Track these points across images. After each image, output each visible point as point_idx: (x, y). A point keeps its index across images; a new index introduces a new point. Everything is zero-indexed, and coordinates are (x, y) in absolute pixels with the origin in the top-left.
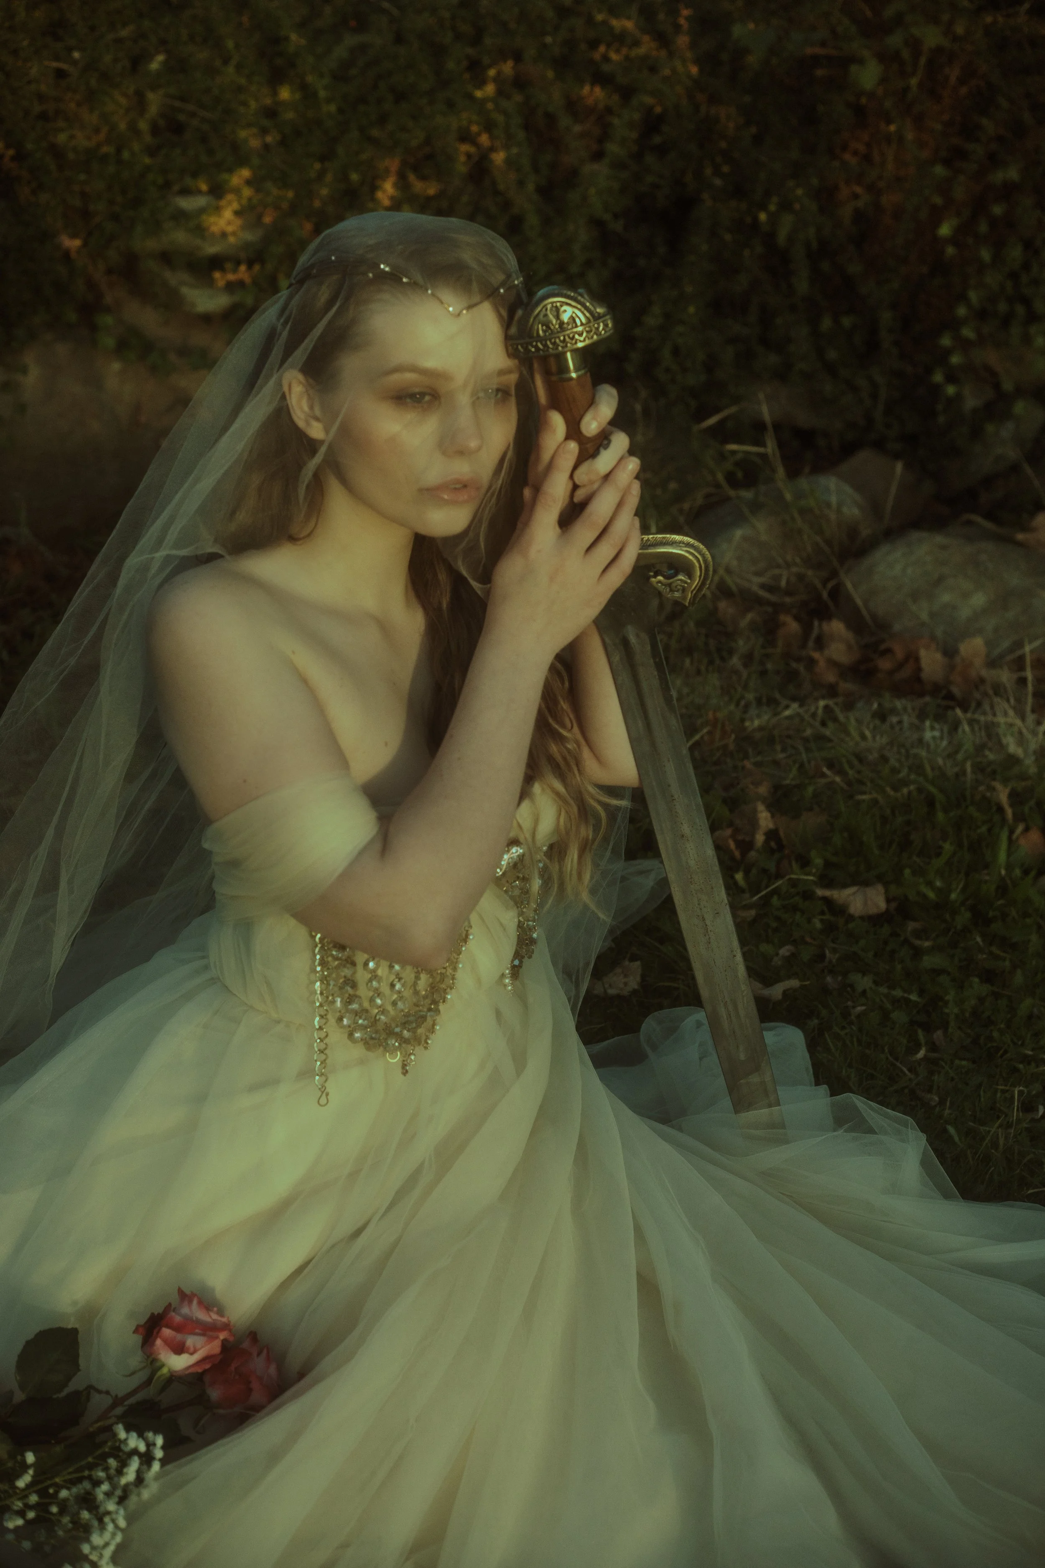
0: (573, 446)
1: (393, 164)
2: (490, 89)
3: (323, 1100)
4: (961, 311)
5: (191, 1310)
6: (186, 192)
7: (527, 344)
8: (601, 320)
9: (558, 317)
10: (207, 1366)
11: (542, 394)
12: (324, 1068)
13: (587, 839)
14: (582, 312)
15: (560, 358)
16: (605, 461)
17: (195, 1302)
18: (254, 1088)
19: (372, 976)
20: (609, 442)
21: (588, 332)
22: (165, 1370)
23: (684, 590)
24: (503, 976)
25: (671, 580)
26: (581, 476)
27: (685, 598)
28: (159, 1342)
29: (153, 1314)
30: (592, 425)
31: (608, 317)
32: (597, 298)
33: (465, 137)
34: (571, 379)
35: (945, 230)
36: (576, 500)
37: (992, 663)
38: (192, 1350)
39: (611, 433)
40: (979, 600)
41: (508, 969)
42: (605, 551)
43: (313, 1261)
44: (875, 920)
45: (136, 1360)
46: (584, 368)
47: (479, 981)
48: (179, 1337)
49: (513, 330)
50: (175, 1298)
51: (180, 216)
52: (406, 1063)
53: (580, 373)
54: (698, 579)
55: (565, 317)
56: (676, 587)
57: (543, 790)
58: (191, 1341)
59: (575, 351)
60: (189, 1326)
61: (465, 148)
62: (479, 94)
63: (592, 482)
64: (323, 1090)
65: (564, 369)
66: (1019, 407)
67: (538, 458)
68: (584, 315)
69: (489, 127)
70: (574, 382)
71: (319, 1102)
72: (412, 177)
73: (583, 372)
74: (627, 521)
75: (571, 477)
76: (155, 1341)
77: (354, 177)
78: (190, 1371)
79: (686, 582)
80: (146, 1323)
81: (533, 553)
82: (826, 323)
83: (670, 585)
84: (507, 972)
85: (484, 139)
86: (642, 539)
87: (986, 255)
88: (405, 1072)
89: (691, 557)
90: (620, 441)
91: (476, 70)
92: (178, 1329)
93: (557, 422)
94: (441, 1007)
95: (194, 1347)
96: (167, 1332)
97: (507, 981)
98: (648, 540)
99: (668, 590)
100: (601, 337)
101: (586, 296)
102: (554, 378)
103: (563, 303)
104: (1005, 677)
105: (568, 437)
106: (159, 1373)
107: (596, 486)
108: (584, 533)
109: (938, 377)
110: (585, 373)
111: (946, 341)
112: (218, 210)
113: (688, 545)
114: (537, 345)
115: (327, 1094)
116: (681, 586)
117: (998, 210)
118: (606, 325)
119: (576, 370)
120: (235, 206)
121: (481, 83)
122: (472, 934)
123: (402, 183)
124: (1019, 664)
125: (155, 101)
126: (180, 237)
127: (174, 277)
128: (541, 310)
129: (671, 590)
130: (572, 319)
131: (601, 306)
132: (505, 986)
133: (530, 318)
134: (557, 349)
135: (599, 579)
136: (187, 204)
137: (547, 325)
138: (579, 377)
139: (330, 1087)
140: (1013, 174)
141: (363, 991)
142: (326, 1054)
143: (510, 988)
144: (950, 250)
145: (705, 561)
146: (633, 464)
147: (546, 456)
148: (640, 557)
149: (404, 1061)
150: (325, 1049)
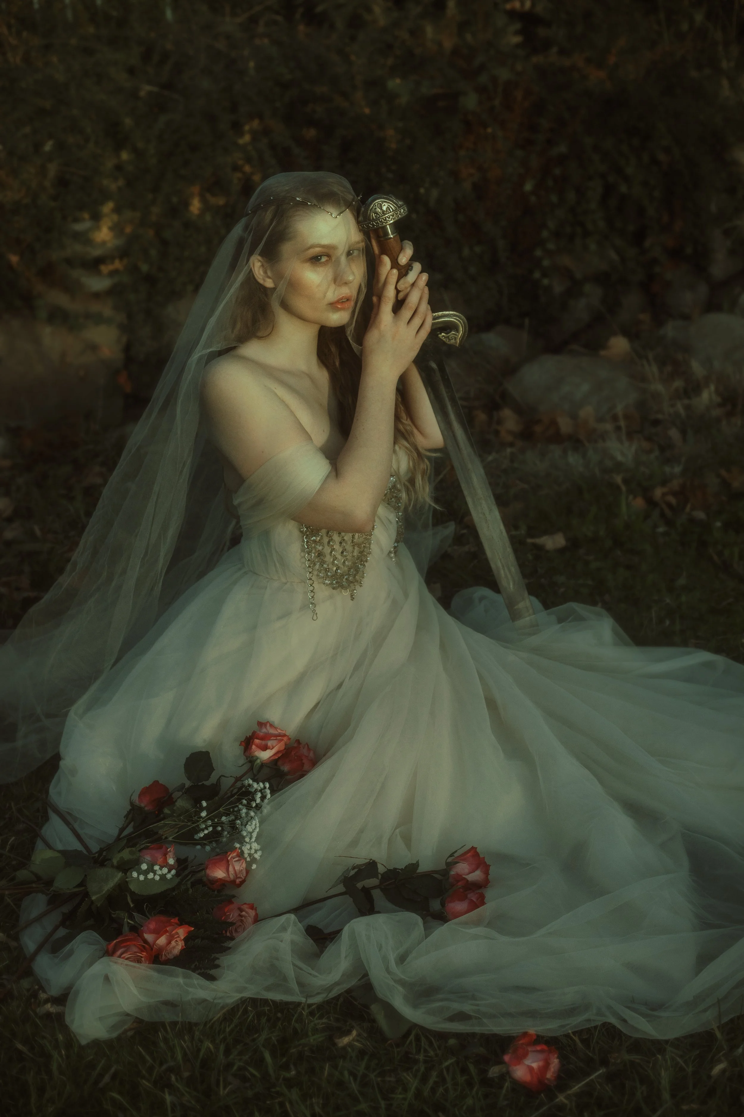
0: (395, 271)
1: (196, 189)
2: (247, 138)
3: (315, 618)
4: (545, 234)
5: (267, 729)
6: (76, 220)
7: (368, 223)
8: (402, 208)
9: (381, 209)
10: (280, 755)
11: (376, 250)
12: (314, 600)
13: (424, 470)
14: (393, 205)
15: (384, 228)
16: (411, 277)
17: (268, 725)
18: (280, 618)
19: (332, 549)
20: (412, 267)
21: (396, 214)
22: (258, 761)
23: (455, 339)
24: (390, 552)
25: (449, 335)
26: (401, 286)
27: (456, 343)
28: (254, 747)
29: (247, 737)
30: (403, 259)
31: (405, 206)
32: (398, 197)
33: (236, 168)
34: (391, 238)
35: (528, 187)
36: (399, 299)
37: (601, 420)
38: (271, 747)
39: (412, 264)
40: (585, 387)
41: (392, 548)
42: (417, 321)
43: (320, 704)
44: (562, 551)
45: (242, 760)
46: (396, 233)
47: (382, 550)
48: (263, 742)
49: (361, 218)
50: (256, 728)
51: (77, 236)
52: (352, 594)
53: (394, 235)
54: (461, 332)
55: (384, 208)
56: (451, 337)
57: (400, 448)
58: (270, 743)
59: (389, 225)
60: (267, 737)
61: (239, 175)
62: (241, 141)
63: (406, 288)
64: (314, 611)
65: (386, 234)
66: (588, 288)
67: (378, 281)
68: (394, 206)
69: (249, 160)
70: (392, 240)
71: (313, 619)
72: (208, 196)
73: (396, 234)
74: (424, 307)
75: (396, 288)
76: (252, 746)
77: (175, 200)
78: (272, 758)
79: (456, 335)
80: (245, 740)
81: (382, 327)
82: (466, 252)
83: (448, 337)
84: (392, 549)
85: (247, 169)
86: (433, 315)
87: (554, 198)
88: (353, 599)
89: (457, 321)
90: (417, 267)
91: (237, 127)
92: (262, 739)
93: (387, 260)
94: (366, 564)
95: (272, 746)
96: (257, 741)
97: (392, 555)
98: (435, 315)
99: (448, 340)
100: (402, 216)
101: (393, 197)
102: (382, 239)
103: (383, 202)
104: (608, 426)
105: (392, 268)
106: (255, 764)
107: (408, 289)
108: (406, 313)
109: (537, 275)
110: (397, 235)
111: (538, 253)
112: (98, 228)
113: (455, 315)
114: (373, 223)
115: (316, 614)
116: (454, 337)
117: (557, 171)
118: (404, 210)
119: (392, 234)
120: (110, 224)
121: (241, 134)
122: (376, 525)
123: (203, 200)
124: (615, 418)
125: (53, 169)
126: (78, 248)
127: (77, 273)
128: (373, 207)
129: (449, 340)
130: (388, 208)
131: (401, 201)
132: (392, 558)
133: (368, 211)
134: (383, 224)
135: (415, 338)
136: (79, 227)
137: (376, 213)
138: (394, 237)
139: (318, 609)
140: (562, 149)
141: (328, 559)
142: (314, 592)
143: (394, 559)
144: (533, 199)
145: (464, 323)
146: (425, 277)
147: (383, 278)
148: (433, 324)
149: (351, 593)
150: (313, 590)
